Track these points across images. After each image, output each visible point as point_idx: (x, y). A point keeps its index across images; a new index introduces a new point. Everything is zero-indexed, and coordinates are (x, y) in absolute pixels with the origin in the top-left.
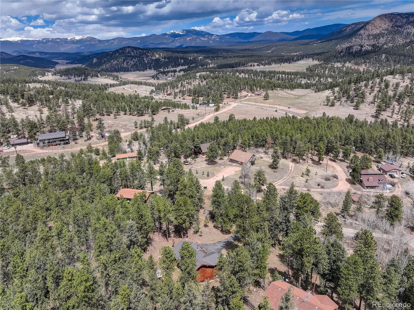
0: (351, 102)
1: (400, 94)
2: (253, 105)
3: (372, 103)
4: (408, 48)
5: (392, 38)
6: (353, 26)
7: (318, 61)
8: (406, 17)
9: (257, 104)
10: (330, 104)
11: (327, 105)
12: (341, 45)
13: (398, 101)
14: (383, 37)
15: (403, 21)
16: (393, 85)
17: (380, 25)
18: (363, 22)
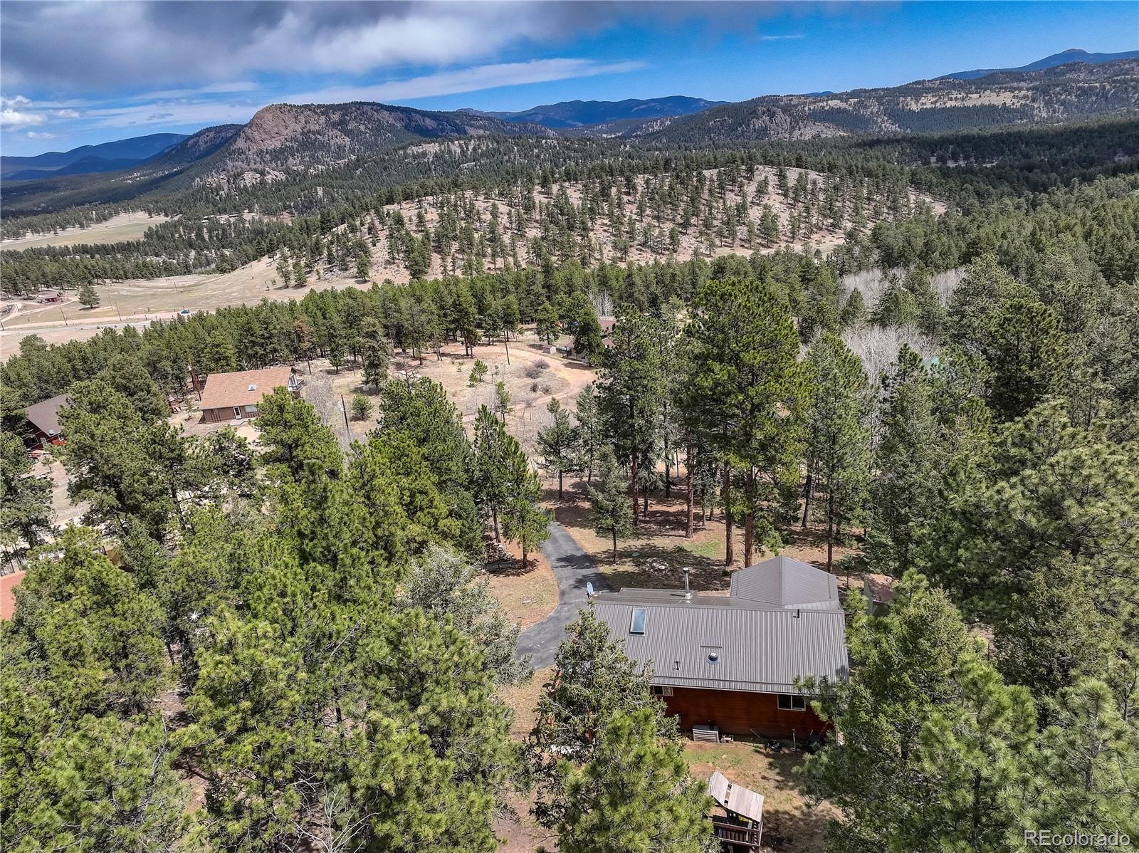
0: (341, 270)
1: (437, 234)
2: (54, 327)
3: (388, 262)
4: (358, 172)
5: (312, 157)
6: (212, 134)
7: (166, 215)
8: (323, 113)
9: (69, 322)
10: (293, 283)
11: (287, 287)
12: (204, 177)
13: (439, 249)
14: (293, 156)
15: (321, 122)
16: (410, 220)
17: (276, 130)
18: (232, 126)
